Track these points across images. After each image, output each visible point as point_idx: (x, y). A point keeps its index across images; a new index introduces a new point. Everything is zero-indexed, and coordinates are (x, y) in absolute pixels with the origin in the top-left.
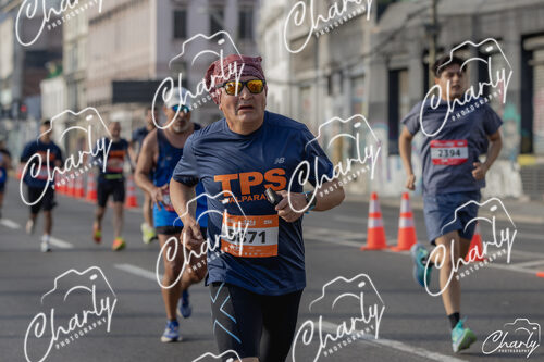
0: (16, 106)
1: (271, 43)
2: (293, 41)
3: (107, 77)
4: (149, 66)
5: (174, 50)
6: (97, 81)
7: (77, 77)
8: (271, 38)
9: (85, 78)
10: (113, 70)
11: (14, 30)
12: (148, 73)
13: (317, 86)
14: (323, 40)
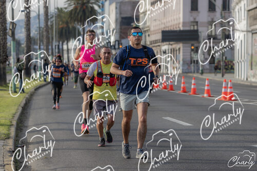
0: (117, 43)
1: (239, 12)
2: (249, 11)
3: (159, 29)
4: (179, 24)
5: (191, 16)
6: (155, 31)
7: (146, 29)
8: (238, 9)
9: (149, 30)
10: (163, 26)
11: (116, 8)
12: (179, 27)
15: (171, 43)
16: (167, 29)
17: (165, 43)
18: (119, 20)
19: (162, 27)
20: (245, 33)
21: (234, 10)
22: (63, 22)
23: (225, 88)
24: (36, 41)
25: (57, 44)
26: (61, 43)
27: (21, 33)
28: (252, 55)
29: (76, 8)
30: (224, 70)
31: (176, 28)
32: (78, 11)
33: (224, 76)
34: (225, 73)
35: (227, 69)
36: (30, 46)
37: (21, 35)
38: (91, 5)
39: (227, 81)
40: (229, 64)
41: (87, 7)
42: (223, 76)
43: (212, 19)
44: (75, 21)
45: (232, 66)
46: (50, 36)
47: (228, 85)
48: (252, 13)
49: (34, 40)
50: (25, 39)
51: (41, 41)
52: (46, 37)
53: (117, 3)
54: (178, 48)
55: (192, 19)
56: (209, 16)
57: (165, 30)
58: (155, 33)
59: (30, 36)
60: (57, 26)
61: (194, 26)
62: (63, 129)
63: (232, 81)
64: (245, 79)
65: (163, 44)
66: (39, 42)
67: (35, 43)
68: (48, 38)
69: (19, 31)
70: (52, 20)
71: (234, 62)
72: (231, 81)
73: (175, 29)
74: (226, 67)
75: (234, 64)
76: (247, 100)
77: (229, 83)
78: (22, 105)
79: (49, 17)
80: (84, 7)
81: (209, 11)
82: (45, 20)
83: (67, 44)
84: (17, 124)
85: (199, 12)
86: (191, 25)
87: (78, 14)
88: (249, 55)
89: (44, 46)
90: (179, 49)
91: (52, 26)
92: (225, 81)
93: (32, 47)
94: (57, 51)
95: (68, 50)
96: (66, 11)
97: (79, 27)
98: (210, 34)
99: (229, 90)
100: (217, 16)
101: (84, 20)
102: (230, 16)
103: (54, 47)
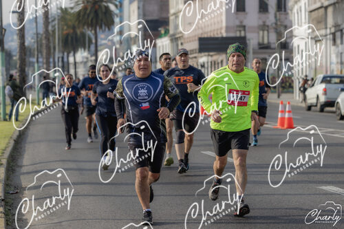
1: (298, 13)
2: (311, 12)
3: (195, 36)
4: (221, 29)
5: (237, 18)
6: (190, 38)
7: (177, 36)
8: (297, 10)
9: (182, 36)
11: (139, 8)
12: (221, 33)
13: (327, 39)
14: (330, 10)
15: (211, 53)
16: (206, 36)
17: (203, 54)
19: (199, 33)
21: (291, 10)
22: (68, 27)
23: (282, 112)
24: (32, 51)
25: (61, 55)
26: (66, 54)
27: (12, 41)
28: (316, 69)
29: (85, 8)
30: (281, 89)
31: (217, 34)
32: (88, 11)
33: (281, 97)
34: (282, 92)
35: (283, 88)
36: (25, 59)
37: (13, 44)
38: (105, 4)
39: (284, 102)
40: (287, 81)
41: (100, 6)
42: (279, 97)
43: (264, 22)
44: (84, 25)
45: (290, 84)
46: (52, 45)
47: (285, 108)
48: (315, 14)
49: (30, 50)
50: (18, 50)
51: (39, 51)
52: (46, 46)
53: (139, 1)
54: (219, 61)
55: (237, 23)
56: (259, 18)
57: (203, 36)
58: (190, 41)
59: (24, 45)
60: (60, 32)
61: (240, 31)
63: (291, 103)
65: (200, 55)
66: (36, 53)
67: (32, 55)
68: (48, 48)
69: (10, 39)
70: (53, 23)
71: (293, 78)
72: (289, 103)
73: (216, 36)
74: (283, 85)
75: (293, 81)
77: (287, 106)
78: (15, 137)
79: (50, 20)
80: (97, 7)
81: (260, 12)
82: (44, 24)
83: (74, 55)
84: (8, 163)
85: (247, 14)
86: (237, 31)
87: (88, 15)
88: (312, 68)
89: (43, 58)
90: (222, 61)
91: (54, 31)
92: (282, 103)
93: (27, 59)
94: (60, 64)
95: (75, 63)
96: (72, 11)
97: (90, 33)
98: (261, 41)
99: (287, 115)
100: (271, 18)
101: (97, 23)
102: (286, 18)
103: (56, 60)
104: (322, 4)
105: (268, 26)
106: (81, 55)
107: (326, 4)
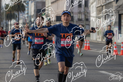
1: (92, 8)
2: (97, 7)
7: (48, 15)
8: (92, 7)
10: (57, 14)
11: (34, 5)
13: (103, 18)
14: (104, 7)
16: (59, 15)
18: (36, 10)
20: (95, 18)
21: (90, 7)
25: (5, 21)
26: (7, 21)
39: (87, 40)
41: (20, 4)
44: (14, 10)
46: (2, 17)
47: (87, 42)
48: (98, 8)
53: (35, 2)
55: (70, 11)
56: (78, 10)
62: (8, 63)
64: (95, 40)
70: (3, 10)
72: (89, 41)
76: (96, 50)
79: (2, 8)
81: (79, 7)
83: (10, 21)
85: (74, 8)
87: (16, 7)
91: (3, 13)
92: (86, 40)
94: (5, 25)
95: (11, 24)
97: (16, 13)
98: (79, 18)
99: (88, 45)
100: (82, 9)
101: (19, 10)
102: (88, 10)
103: (4, 23)
104: (101, 5)
105: (81, 12)
106: (13, 21)
107: (103, 5)
